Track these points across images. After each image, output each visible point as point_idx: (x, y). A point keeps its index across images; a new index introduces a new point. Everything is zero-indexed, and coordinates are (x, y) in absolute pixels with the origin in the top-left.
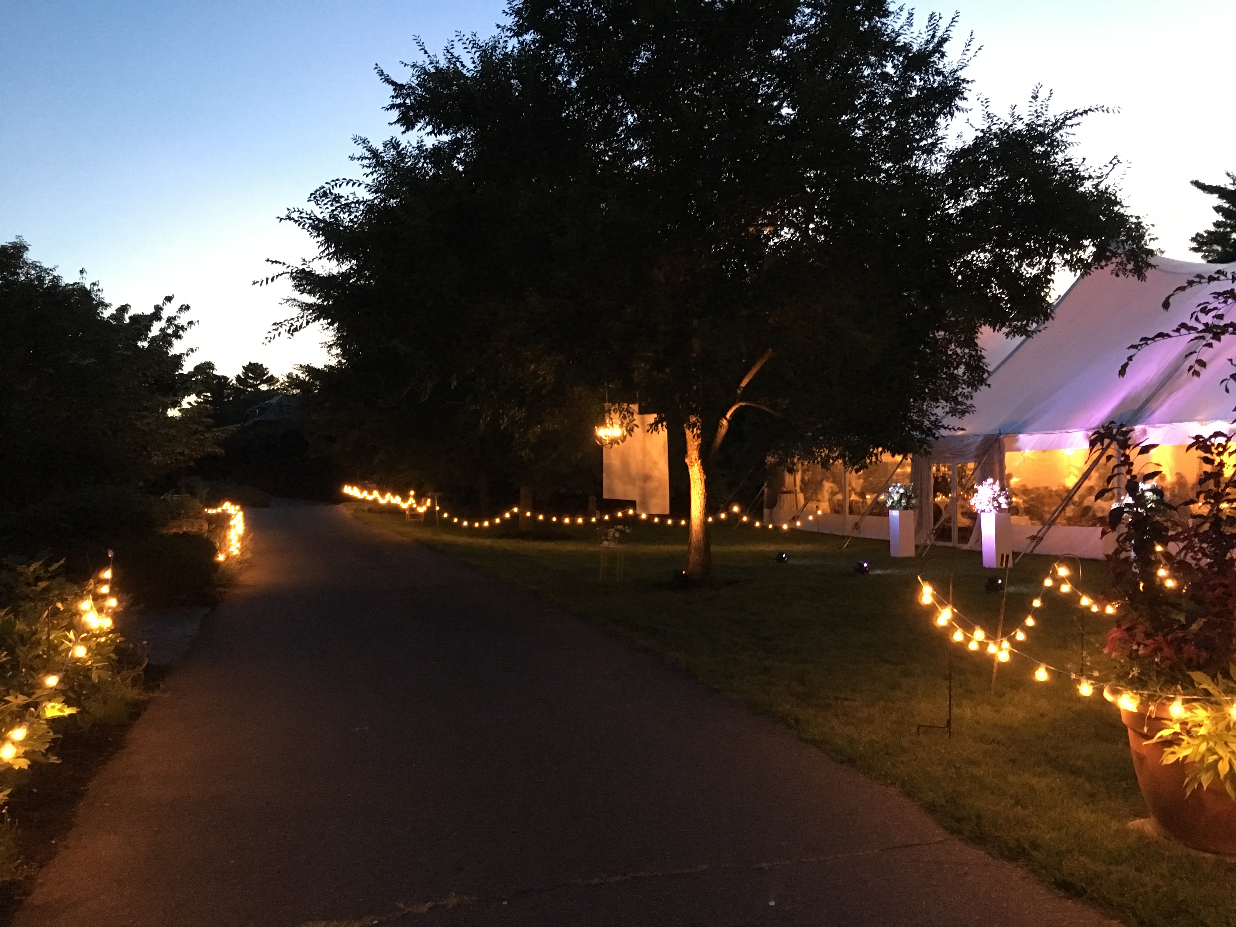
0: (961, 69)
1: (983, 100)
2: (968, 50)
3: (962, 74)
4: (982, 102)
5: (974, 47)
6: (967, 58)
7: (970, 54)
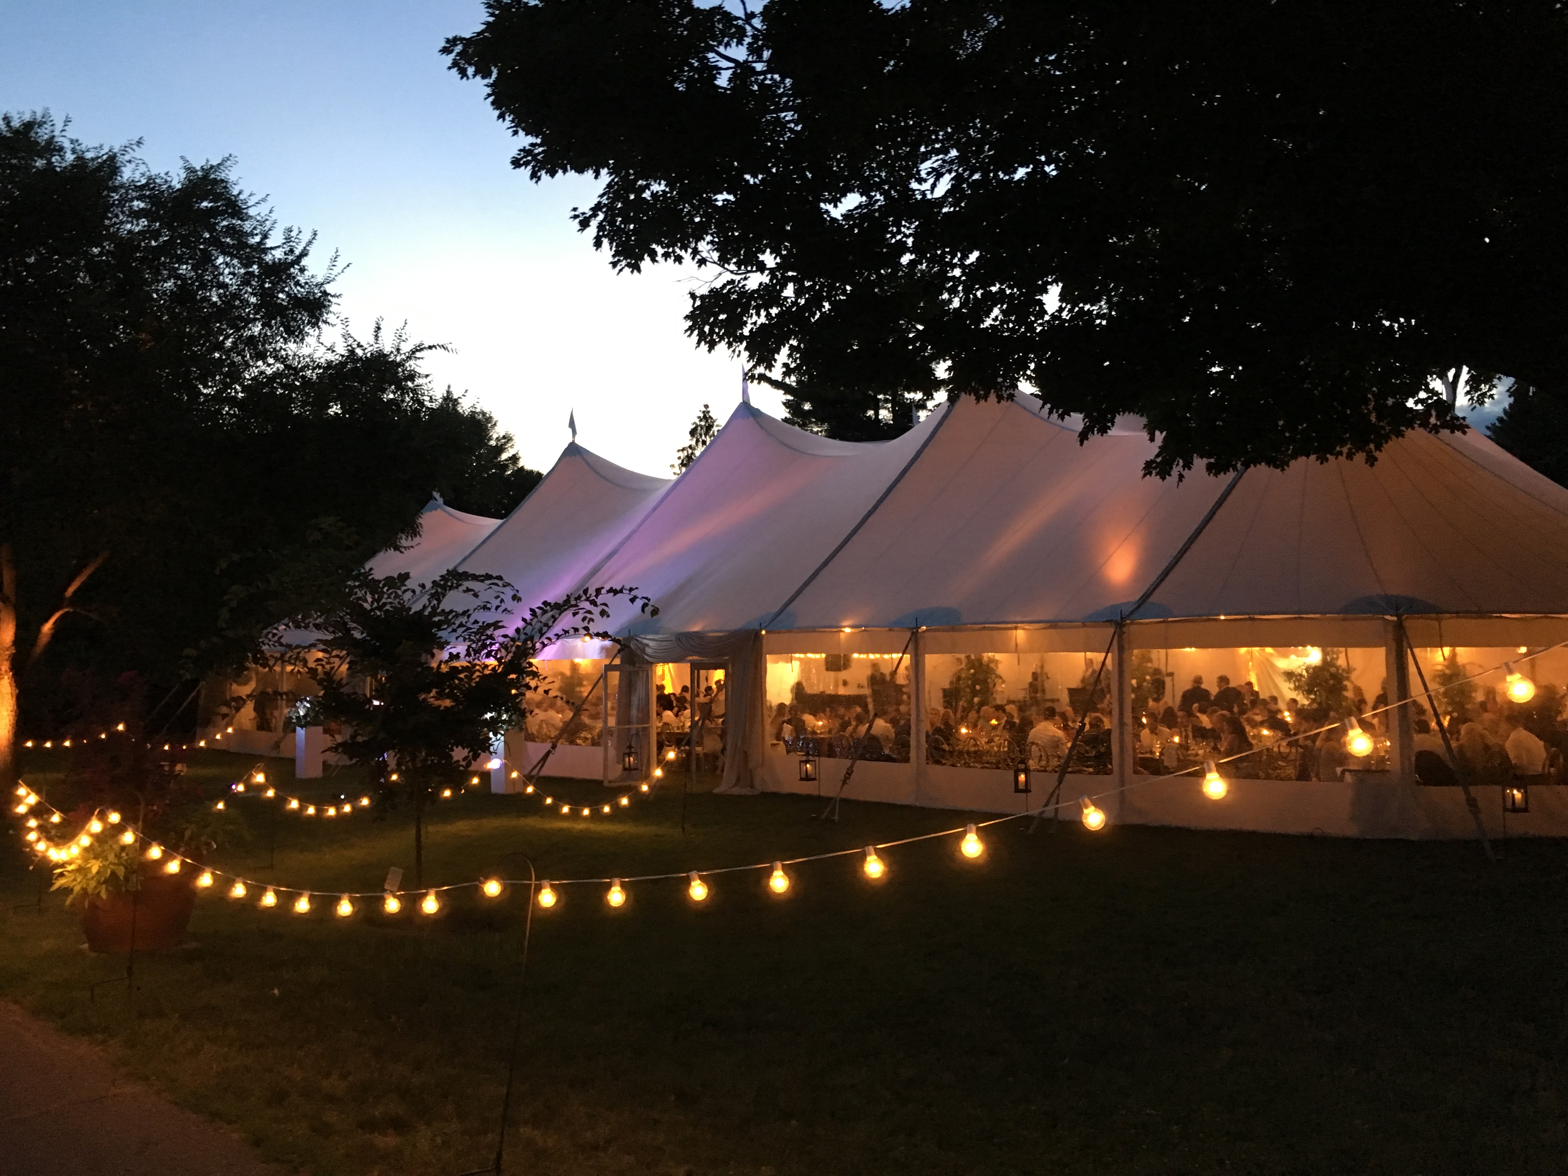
0: (328, 283)
1: (343, 319)
2: (334, 266)
3: (329, 288)
4: (342, 320)
5: (341, 263)
6: (334, 272)
7: (336, 270)
